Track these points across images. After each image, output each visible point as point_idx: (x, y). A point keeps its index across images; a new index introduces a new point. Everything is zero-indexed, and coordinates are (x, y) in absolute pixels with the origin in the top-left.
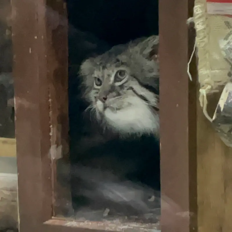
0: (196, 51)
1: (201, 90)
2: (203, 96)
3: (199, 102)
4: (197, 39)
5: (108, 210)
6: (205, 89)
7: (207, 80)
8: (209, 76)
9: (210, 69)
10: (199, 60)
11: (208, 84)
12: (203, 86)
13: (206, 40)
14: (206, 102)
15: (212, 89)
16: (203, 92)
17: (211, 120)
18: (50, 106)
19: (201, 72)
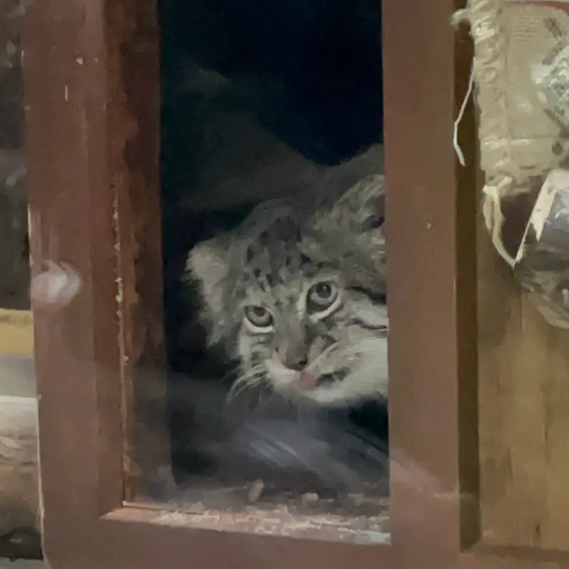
0: (475, 91)
1: (486, 189)
2: (493, 203)
3: (483, 218)
4: (477, 63)
5: (259, 486)
6: (496, 184)
7: (500, 164)
8: (505, 155)
9: (511, 137)
10: (483, 115)
11: (504, 172)
12: (492, 178)
13: (498, 64)
14: (499, 217)
15: (514, 184)
16: (492, 192)
17: (512, 262)
18: (117, 229)
19: (487, 143)
